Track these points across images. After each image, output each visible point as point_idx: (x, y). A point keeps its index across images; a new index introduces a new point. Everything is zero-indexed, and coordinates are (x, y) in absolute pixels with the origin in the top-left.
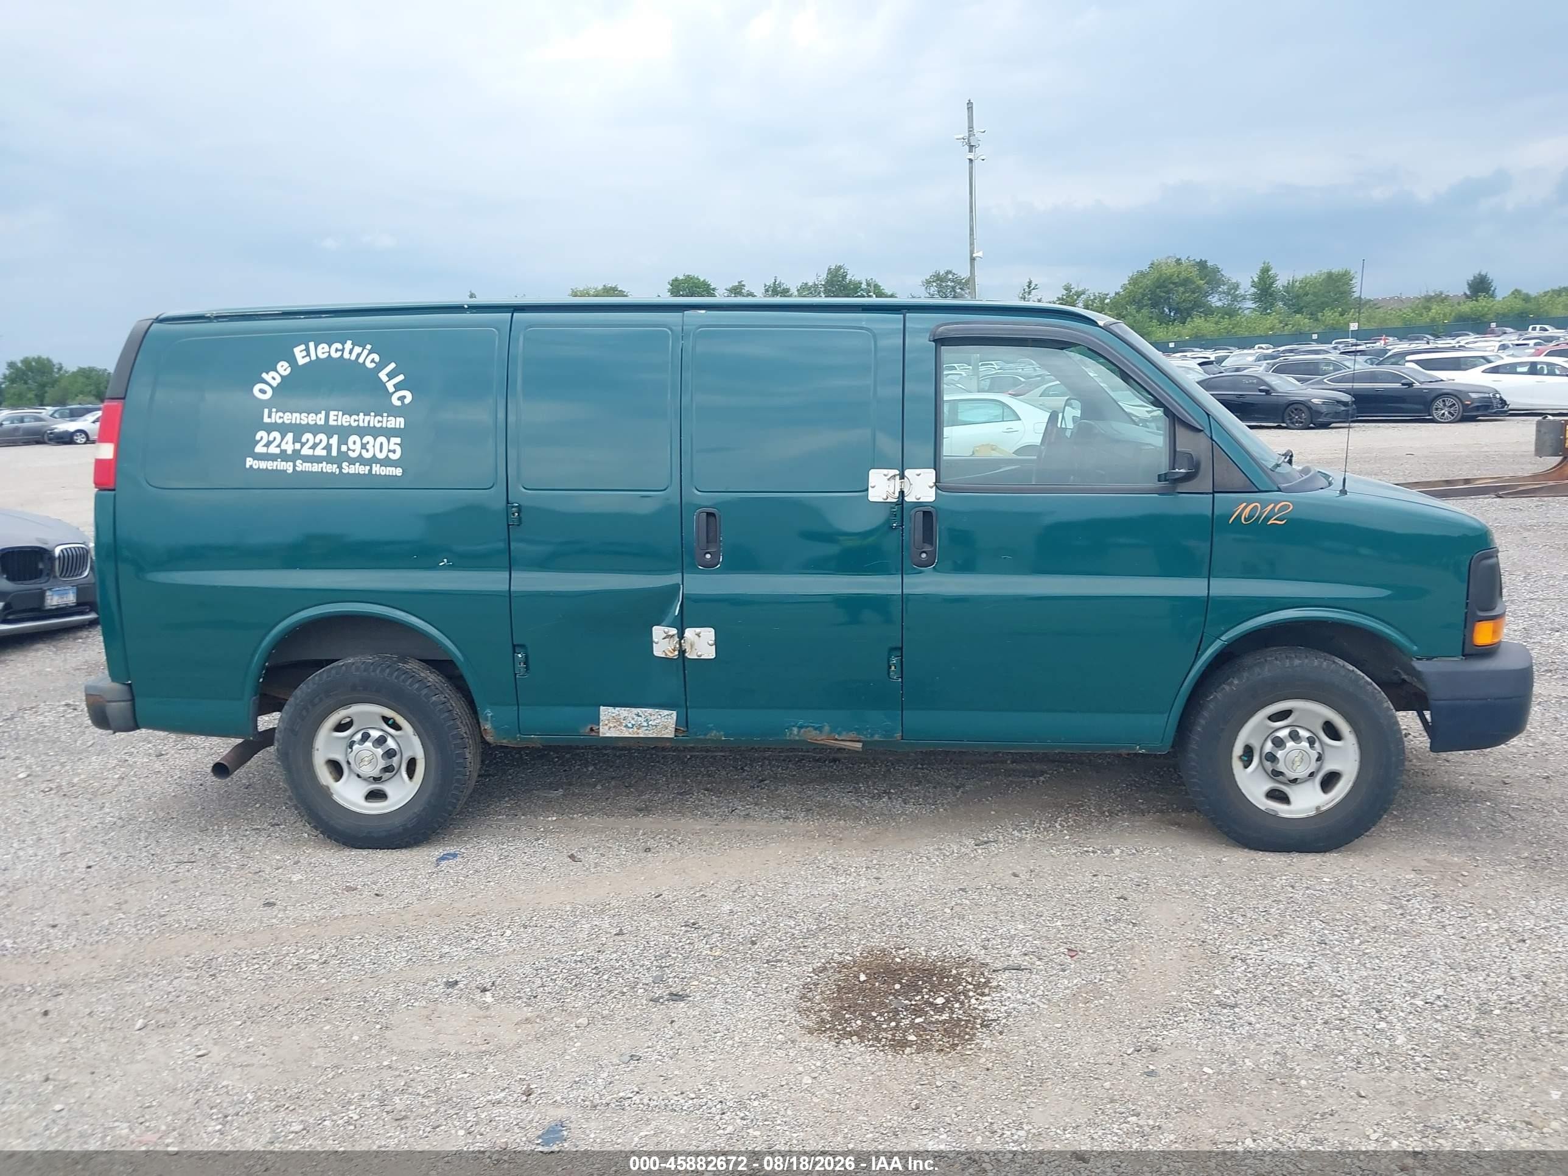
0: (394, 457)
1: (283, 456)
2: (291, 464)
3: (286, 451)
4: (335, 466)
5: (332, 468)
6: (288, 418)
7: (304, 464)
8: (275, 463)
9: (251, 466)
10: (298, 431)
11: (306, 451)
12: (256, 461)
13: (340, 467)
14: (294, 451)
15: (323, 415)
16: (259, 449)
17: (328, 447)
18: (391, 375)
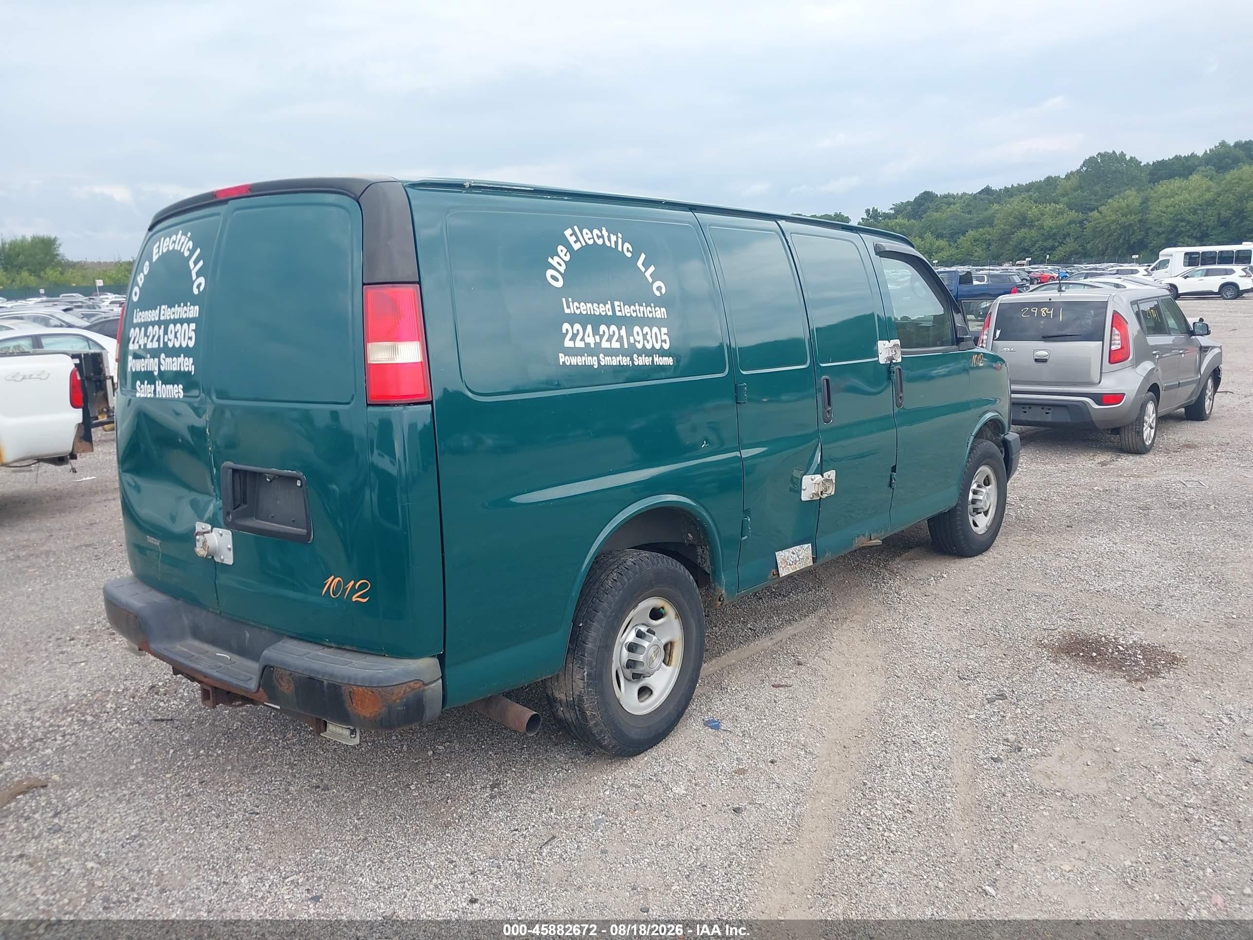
0: (666, 346)
1: (588, 350)
2: (595, 358)
3: (589, 344)
4: (628, 358)
5: (626, 361)
6: (585, 308)
7: (607, 358)
8: (583, 358)
9: (564, 362)
10: (596, 321)
11: (605, 345)
12: (567, 357)
13: (632, 360)
14: (595, 343)
15: (609, 306)
16: (568, 343)
17: (620, 339)
18: (646, 265)
